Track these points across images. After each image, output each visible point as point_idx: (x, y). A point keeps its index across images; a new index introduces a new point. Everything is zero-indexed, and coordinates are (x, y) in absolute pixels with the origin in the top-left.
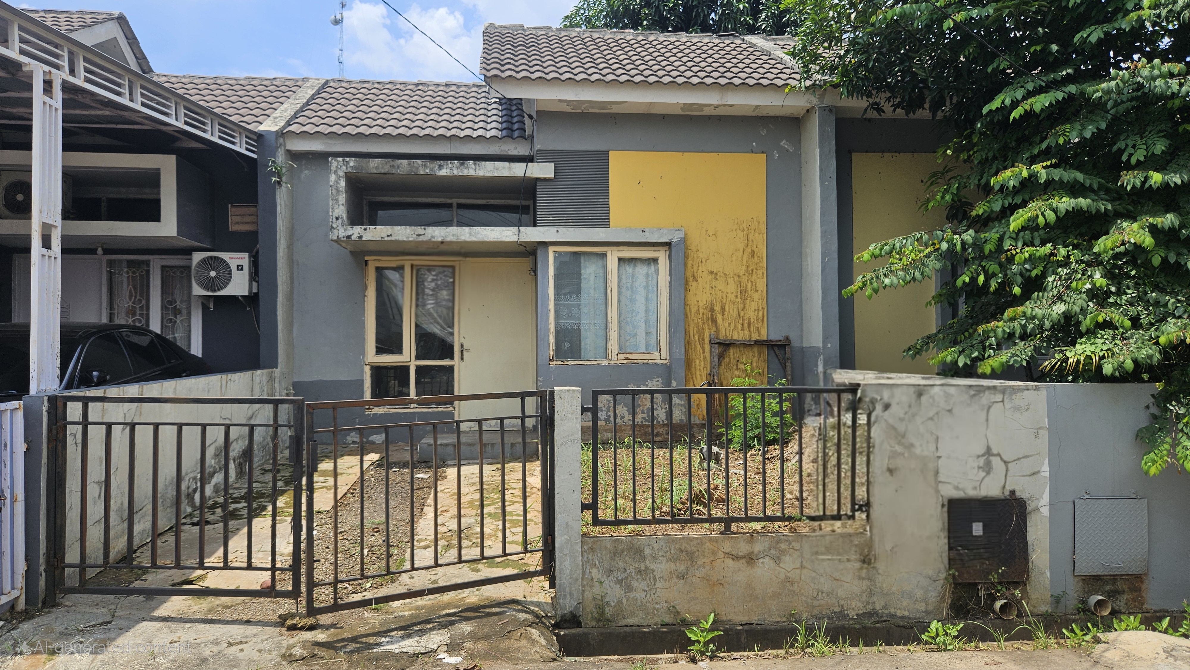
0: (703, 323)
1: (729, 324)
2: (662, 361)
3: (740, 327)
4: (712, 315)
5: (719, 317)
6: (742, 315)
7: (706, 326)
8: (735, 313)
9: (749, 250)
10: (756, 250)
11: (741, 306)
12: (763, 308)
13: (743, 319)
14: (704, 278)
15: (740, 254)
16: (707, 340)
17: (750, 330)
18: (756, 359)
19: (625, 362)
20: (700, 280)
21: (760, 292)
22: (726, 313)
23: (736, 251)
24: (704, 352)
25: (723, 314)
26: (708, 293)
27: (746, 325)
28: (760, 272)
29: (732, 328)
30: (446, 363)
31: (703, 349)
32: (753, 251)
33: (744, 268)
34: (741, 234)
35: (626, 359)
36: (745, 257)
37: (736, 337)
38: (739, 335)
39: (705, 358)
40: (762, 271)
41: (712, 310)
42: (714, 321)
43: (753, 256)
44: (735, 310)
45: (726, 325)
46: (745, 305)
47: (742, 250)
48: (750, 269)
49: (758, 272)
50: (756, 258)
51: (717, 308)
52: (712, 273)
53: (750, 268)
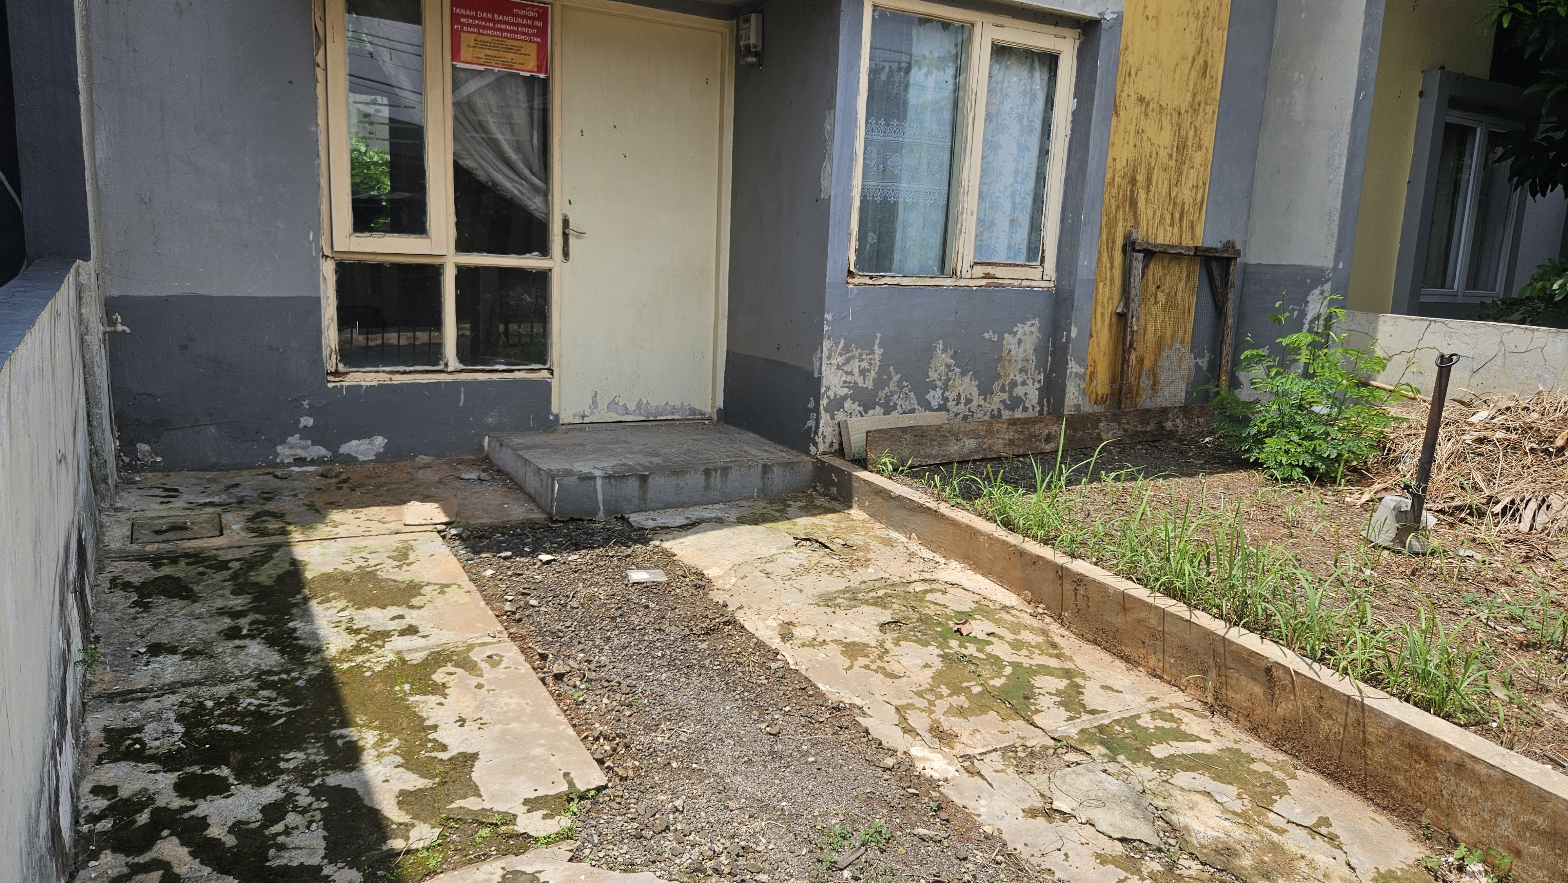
0: (1118, 207)
1: (1154, 212)
2: (1044, 284)
3: (1168, 217)
4: (1132, 191)
5: (1142, 195)
6: (1173, 194)
7: (1121, 215)
8: (1165, 191)
9: (1200, 60)
10: (1210, 61)
11: (1174, 176)
12: (1204, 184)
13: (1175, 204)
14: (1130, 110)
15: (1186, 65)
16: (1119, 242)
17: (1181, 226)
18: (1182, 284)
19: (983, 282)
20: (1122, 113)
21: (1204, 150)
22: (1152, 189)
23: (1183, 59)
24: (1112, 267)
25: (1148, 191)
26: (1131, 144)
27: (1177, 216)
28: (1210, 109)
29: (1157, 220)
30: (530, 262)
31: (1111, 259)
32: (1206, 63)
33: (1189, 96)
34: (1194, 24)
35: (987, 276)
36: (1193, 75)
37: (1160, 240)
38: (1164, 237)
39: (1112, 279)
40: (1212, 109)
41: (1133, 181)
42: (1134, 203)
43: (1204, 74)
44: (1166, 183)
45: (1150, 213)
46: (1180, 174)
47: (1190, 58)
48: (1196, 101)
49: (1208, 107)
50: (1207, 79)
51: (1141, 178)
52: (1141, 100)
53: (1198, 98)
